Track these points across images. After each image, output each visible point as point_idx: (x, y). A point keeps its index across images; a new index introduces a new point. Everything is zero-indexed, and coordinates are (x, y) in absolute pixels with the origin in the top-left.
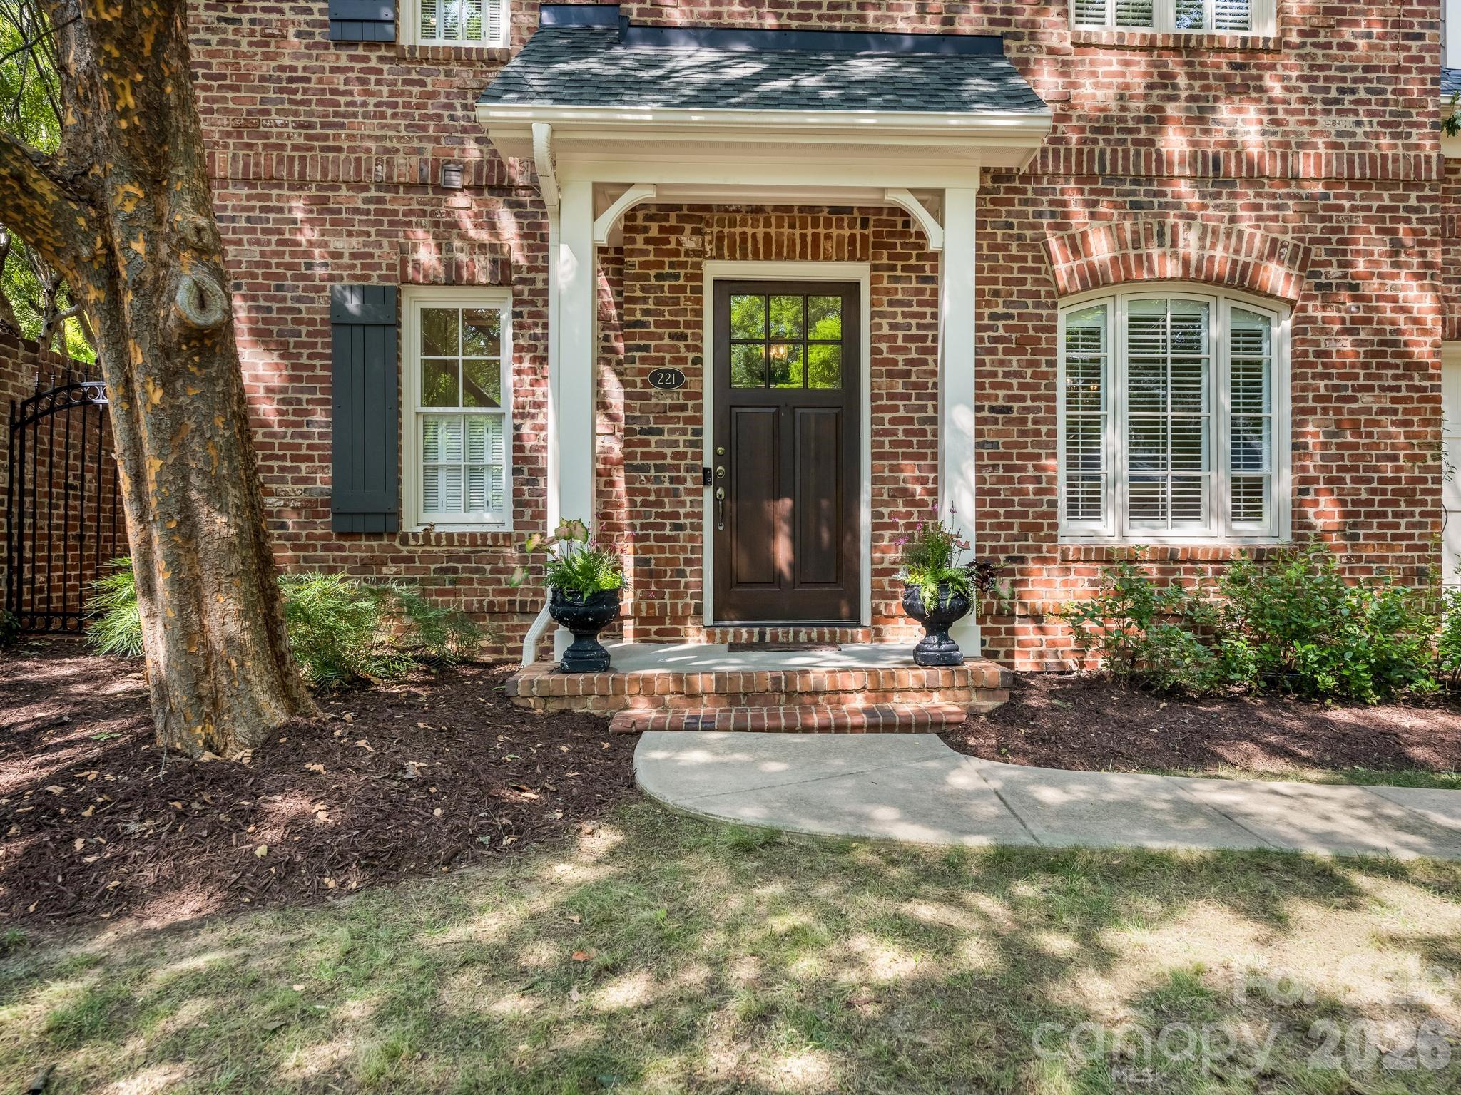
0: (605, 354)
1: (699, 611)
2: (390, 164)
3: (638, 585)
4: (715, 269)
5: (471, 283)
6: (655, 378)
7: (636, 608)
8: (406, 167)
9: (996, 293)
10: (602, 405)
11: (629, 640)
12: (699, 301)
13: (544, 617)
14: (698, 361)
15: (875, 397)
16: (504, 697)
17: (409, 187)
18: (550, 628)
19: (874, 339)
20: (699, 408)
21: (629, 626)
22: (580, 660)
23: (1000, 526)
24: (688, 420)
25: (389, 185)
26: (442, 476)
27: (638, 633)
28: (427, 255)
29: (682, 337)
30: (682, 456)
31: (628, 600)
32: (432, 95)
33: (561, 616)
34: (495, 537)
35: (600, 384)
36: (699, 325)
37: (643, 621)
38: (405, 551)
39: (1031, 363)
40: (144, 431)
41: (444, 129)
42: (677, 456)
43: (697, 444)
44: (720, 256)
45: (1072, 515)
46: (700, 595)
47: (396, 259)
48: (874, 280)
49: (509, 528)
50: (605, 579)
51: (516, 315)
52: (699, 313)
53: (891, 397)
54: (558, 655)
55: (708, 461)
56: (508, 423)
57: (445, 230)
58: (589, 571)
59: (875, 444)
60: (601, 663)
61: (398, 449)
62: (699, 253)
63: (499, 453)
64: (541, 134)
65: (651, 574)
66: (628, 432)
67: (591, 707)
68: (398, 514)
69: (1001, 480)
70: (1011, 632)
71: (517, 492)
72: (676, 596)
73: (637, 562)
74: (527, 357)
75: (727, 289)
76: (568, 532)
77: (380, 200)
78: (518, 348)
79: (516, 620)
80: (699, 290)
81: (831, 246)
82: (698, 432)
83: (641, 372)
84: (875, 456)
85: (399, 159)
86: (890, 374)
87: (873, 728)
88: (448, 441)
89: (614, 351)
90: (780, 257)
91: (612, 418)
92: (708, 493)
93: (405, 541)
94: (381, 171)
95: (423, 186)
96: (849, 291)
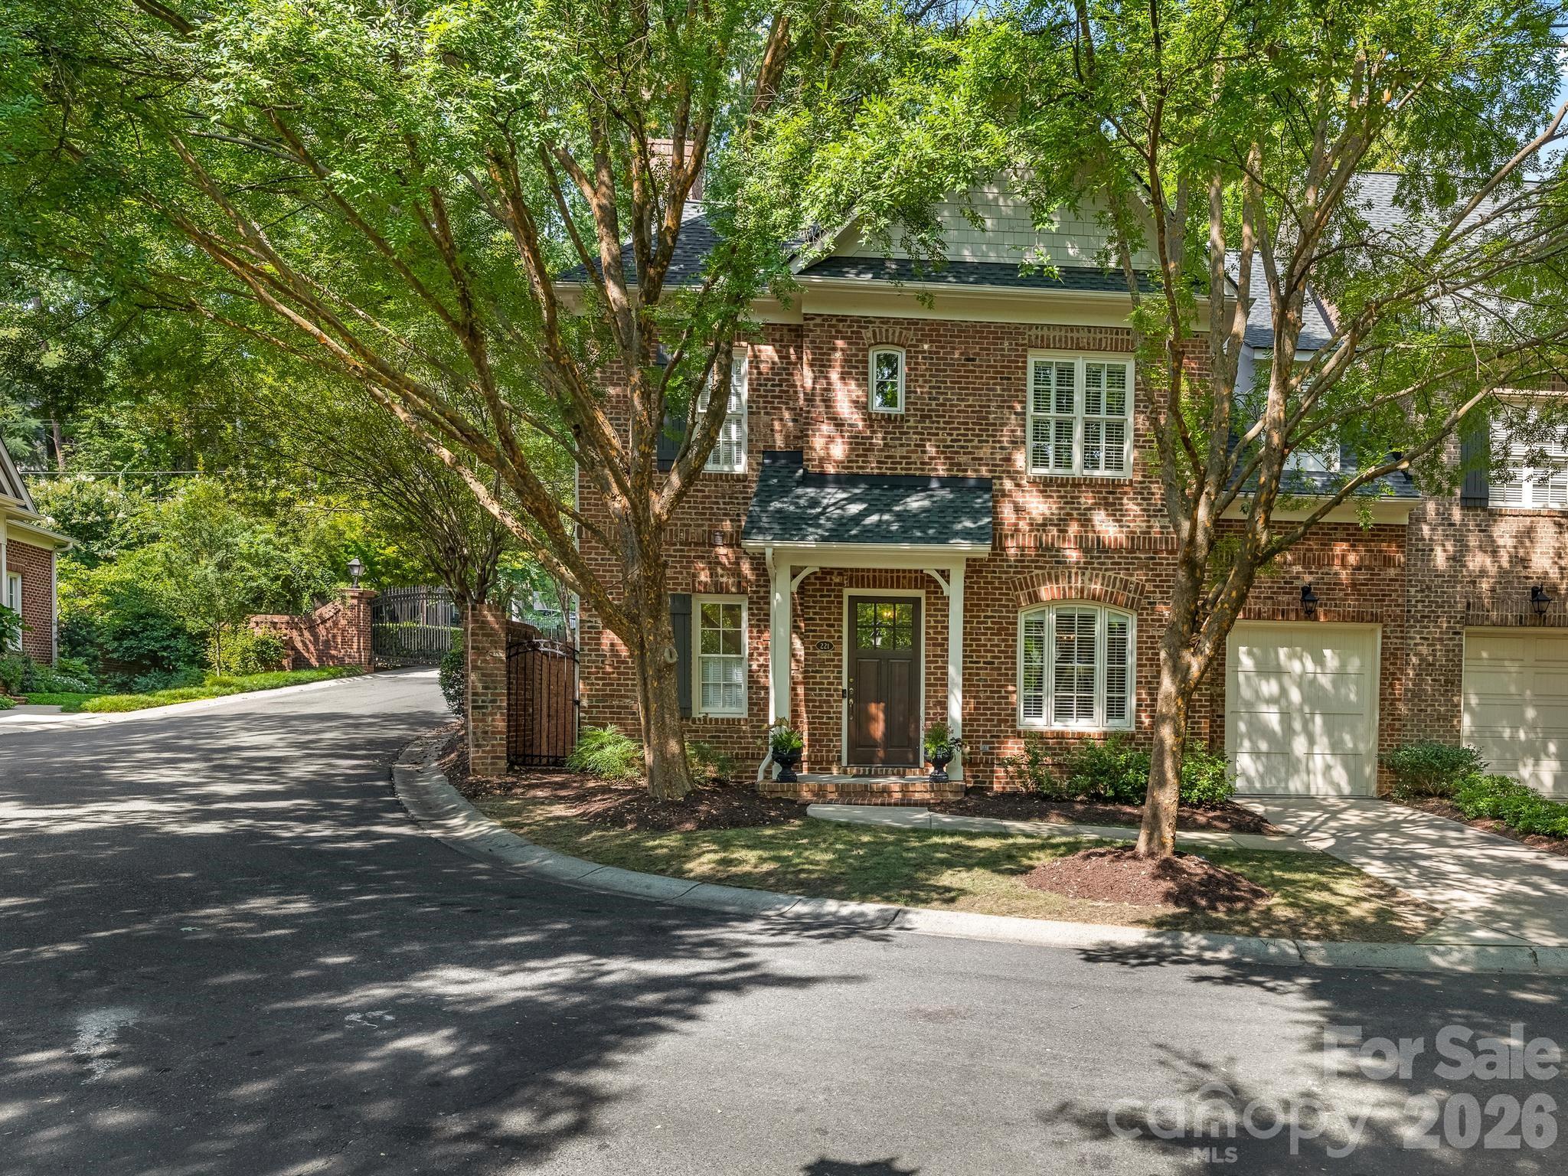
0: (795, 628)
1: (840, 759)
2: (687, 532)
3: (810, 746)
4: (848, 592)
5: (728, 592)
6: (819, 645)
7: (809, 757)
8: (695, 533)
9: (988, 606)
10: (794, 655)
11: (805, 773)
12: (841, 608)
13: (768, 758)
14: (840, 637)
15: (927, 656)
16: (754, 791)
17: (696, 544)
18: (772, 763)
19: (928, 627)
20: (841, 660)
21: (805, 766)
22: (783, 778)
23: (988, 720)
24: (835, 666)
25: (687, 543)
26: (711, 688)
27: (809, 769)
28: (704, 577)
29: (833, 626)
30: (832, 684)
31: (805, 753)
32: (709, 497)
33: (777, 757)
34: (739, 720)
35: (791, 643)
36: (841, 620)
37: (813, 763)
38: (694, 727)
39: (1004, 640)
40: (650, 695)
41: (714, 514)
42: (830, 684)
43: (840, 678)
44: (851, 586)
45: (1027, 714)
46: (839, 752)
47: (690, 580)
48: (928, 598)
49: (745, 715)
50: (795, 743)
51: (750, 609)
52: (841, 614)
53: (935, 656)
54: (775, 777)
55: (845, 686)
56: (745, 663)
57: (714, 564)
58: (789, 740)
59: (927, 679)
60: (794, 779)
61: (690, 675)
62: (841, 584)
63: (739, 676)
64: (769, 552)
65: (817, 741)
66: (806, 672)
67: (789, 796)
68: (690, 709)
69: (988, 698)
70: (992, 772)
71: (750, 698)
72: (828, 751)
73: (810, 735)
74: (755, 630)
75: (853, 600)
76: (780, 722)
77: (682, 551)
78: (751, 626)
79: (749, 762)
80: (841, 603)
81: (906, 582)
82: (840, 672)
83: (813, 643)
84: (927, 685)
85: (692, 530)
86: (934, 645)
87: (903, 805)
88: (714, 673)
89: (799, 627)
90: (880, 587)
91: (798, 661)
92: (845, 702)
93: (694, 722)
94: (683, 536)
95: (703, 544)
96: (916, 601)
